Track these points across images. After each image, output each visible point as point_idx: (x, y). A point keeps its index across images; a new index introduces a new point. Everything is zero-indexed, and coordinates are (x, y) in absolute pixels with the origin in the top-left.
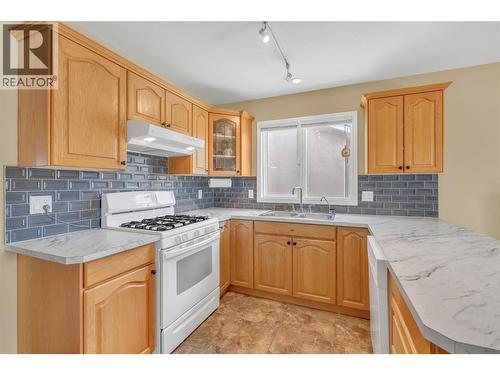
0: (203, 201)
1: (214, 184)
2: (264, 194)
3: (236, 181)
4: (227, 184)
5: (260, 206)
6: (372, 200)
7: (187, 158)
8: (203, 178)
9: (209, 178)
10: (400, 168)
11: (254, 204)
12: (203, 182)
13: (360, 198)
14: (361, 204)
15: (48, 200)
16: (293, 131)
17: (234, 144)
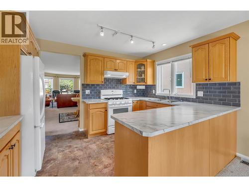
0: (136, 94)
1: (138, 87)
2: (159, 92)
3: (146, 86)
4: (143, 87)
5: (156, 97)
6: (202, 96)
7: (125, 79)
8: (133, 85)
9: (136, 85)
10: (206, 80)
11: (155, 96)
12: (134, 87)
13: (197, 95)
14: (197, 98)
15: (89, 91)
16: (170, 64)
17: (144, 72)
